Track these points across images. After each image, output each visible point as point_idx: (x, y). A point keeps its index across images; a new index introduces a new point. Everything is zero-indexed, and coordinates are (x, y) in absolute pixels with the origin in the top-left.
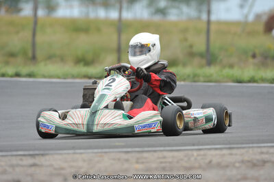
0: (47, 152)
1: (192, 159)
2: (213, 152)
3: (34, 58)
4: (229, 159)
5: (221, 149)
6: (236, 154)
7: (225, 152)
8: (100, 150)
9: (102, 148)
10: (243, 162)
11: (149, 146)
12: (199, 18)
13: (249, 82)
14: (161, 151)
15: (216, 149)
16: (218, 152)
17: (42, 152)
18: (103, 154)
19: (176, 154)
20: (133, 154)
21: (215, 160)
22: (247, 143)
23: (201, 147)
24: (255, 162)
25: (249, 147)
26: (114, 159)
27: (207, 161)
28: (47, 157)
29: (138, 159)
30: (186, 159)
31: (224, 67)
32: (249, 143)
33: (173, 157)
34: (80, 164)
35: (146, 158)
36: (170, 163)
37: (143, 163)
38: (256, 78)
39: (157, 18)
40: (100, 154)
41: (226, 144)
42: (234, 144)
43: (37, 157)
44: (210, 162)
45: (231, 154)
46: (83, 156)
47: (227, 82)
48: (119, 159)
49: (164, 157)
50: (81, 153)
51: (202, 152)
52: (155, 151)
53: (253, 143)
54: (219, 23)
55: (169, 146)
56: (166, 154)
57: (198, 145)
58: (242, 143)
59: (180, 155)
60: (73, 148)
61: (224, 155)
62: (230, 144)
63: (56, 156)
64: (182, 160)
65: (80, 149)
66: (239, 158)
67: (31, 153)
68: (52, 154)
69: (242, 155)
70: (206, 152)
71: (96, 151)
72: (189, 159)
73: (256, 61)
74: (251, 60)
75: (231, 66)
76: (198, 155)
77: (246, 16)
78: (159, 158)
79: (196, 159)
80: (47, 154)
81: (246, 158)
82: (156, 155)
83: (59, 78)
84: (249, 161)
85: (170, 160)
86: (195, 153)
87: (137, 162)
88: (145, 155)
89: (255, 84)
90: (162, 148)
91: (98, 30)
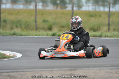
8: (99, 68)
9: (101, 67)
17: (75, 69)
20: (114, 70)
26: (106, 72)
28: (77, 71)
40: (100, 70)
46: (93, 70)
48: (108, 72)
60: (88, 67)
63: (81, 71)
65: (91, 67)
67: (70, 69)
71: (98, 68)
87: (116, 73)
91: (100, 16)
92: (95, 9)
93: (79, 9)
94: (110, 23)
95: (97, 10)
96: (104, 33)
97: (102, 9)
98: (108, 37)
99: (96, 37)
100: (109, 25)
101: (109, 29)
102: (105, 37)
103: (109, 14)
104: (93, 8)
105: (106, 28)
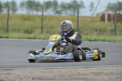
0: (13, 69)
1: (72, 72)
2: (80, 69)
3: (8, 30)
4: (87, 72)
5: (83, 68)
6: (89, 70)
7: (85, 69)
8: (35, 68)
9: (36, 67)
10: (92, 73)
11: (54, 67)
12: (74, 15)
13: (94, 41)
14: (59, 68)
15: (81, 68)
16: (82, 69)
17: (11, 69)
18: (36, 70)
19: (65, 70)
20: (48, 70)
21: (81, 72)
22: (93, 66)
23: (75, 67)
24: (97, 73)
25: (95, 67)
26: (41, 72)
27: (78, 73)
28: (14, 71)
29: (50, 72)
30: (69, 72)
31: (84, 35)
32: (95, 66)
33: (64, 71)
34: (27, 73)
35: (53, 71)
36: (63, 73)
37: (52, 73)
38: (97, 40)
39: (57, 15)
40: (35, 70)
41: (86, 66)
42: (88, 66)
43: (9, 70)
44: (79, 73)
45: (87, 70)
46: (28, 70)
47: (85, 41)
48: (42, 72)
49: (61, 71)
50: (27, 69)
51: (76, 69)
52: (57, 68)
53: (96, 66)
54: (82, 17)
55: (62, 66)
56: (61, 69)
57: (74, 66)
58: (92, 66)
59: (67, 70)
60: (24, 67)
61: (85, 70)
62: (87, 66)
63: (17, 70)
64: (68, 72)
65: (27, 67)
66: (90, 71)
67: (7, 69)
68: (15, 69)
69: (92, 70)
70: (77, 69)
71: (33, 68)
72: (71, 72)
73: (97, 32)
74: (95, 32)
75: (87, 34)
76: (74, 70)
77: (93, 15)
78: (58, 71)
79: (73, 72)
80: (14, 69)
81: (93, 72)
82: (57, 70)
83: (18, 39)
84: (94, 73)
85: (63, 72)
86: (73, 69)
87: (50, 73)
88: (53, 70)
89: (97, 42)
90: (60, 67)
91: (34, 19)
92: (29, 13)
93: (13, 13)
94: (44, 26)
95: (31, 13)
96: (38, 35)
97: (35, 13)
98: (41, 39)
99: (30, 39)
100: (42, 28)
101: (42, 32)
102: (39, 39)
103: (43, 18)
104: (27, 12)
105: (39, 30)
